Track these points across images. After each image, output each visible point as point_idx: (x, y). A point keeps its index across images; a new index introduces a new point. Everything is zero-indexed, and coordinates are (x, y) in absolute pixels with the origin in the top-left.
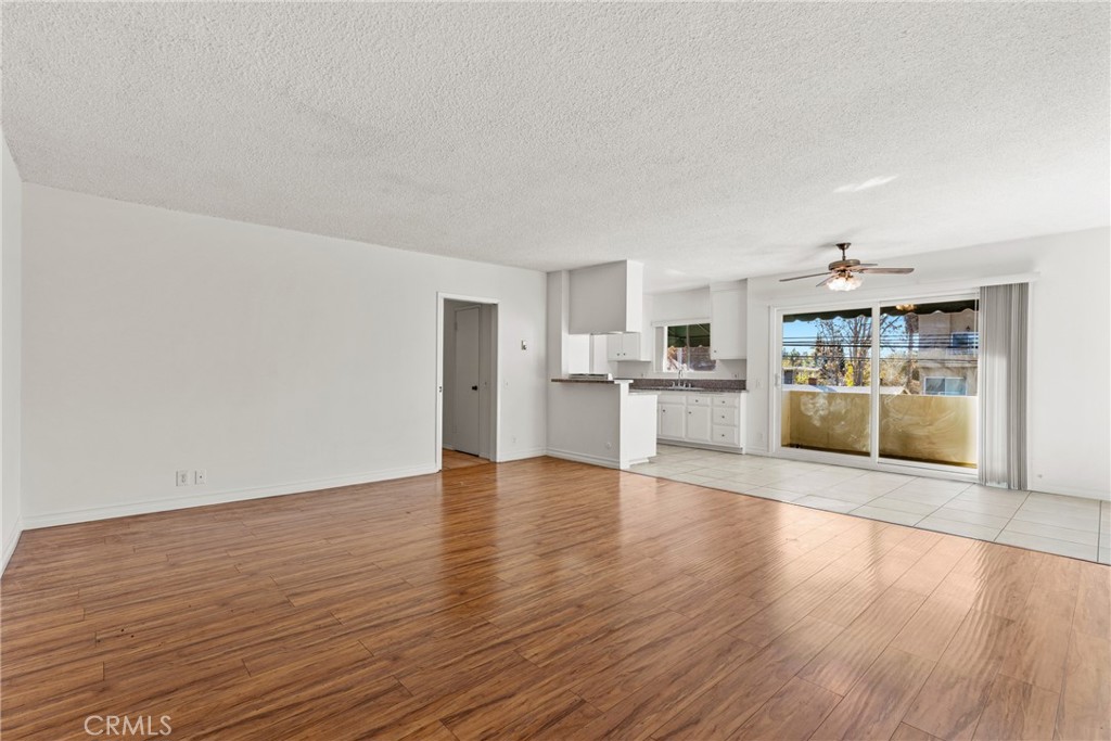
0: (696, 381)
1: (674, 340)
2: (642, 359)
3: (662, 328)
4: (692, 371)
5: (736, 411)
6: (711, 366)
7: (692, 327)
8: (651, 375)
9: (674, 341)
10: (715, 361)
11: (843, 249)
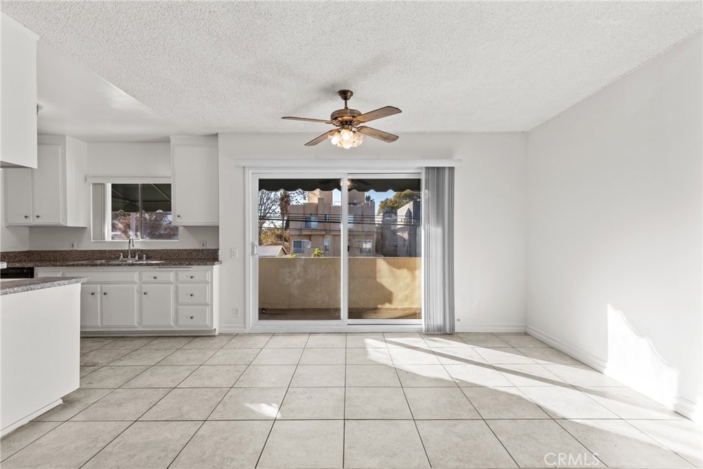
0: (153, 251)
1: (121, 203)
2: (69, 225)
3: (103, 185)
4: (148, 240)
5: (208, 287)
6: (172, 232)
7: (146, 187)
8: (88, 244)
9: (121, 205)
10: (177, 228)
11: (346, 99)
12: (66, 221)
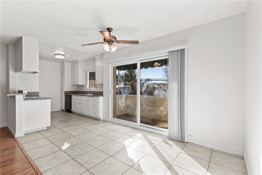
4: (95, 88)
11: (110, 31)
12: (79, 83)
